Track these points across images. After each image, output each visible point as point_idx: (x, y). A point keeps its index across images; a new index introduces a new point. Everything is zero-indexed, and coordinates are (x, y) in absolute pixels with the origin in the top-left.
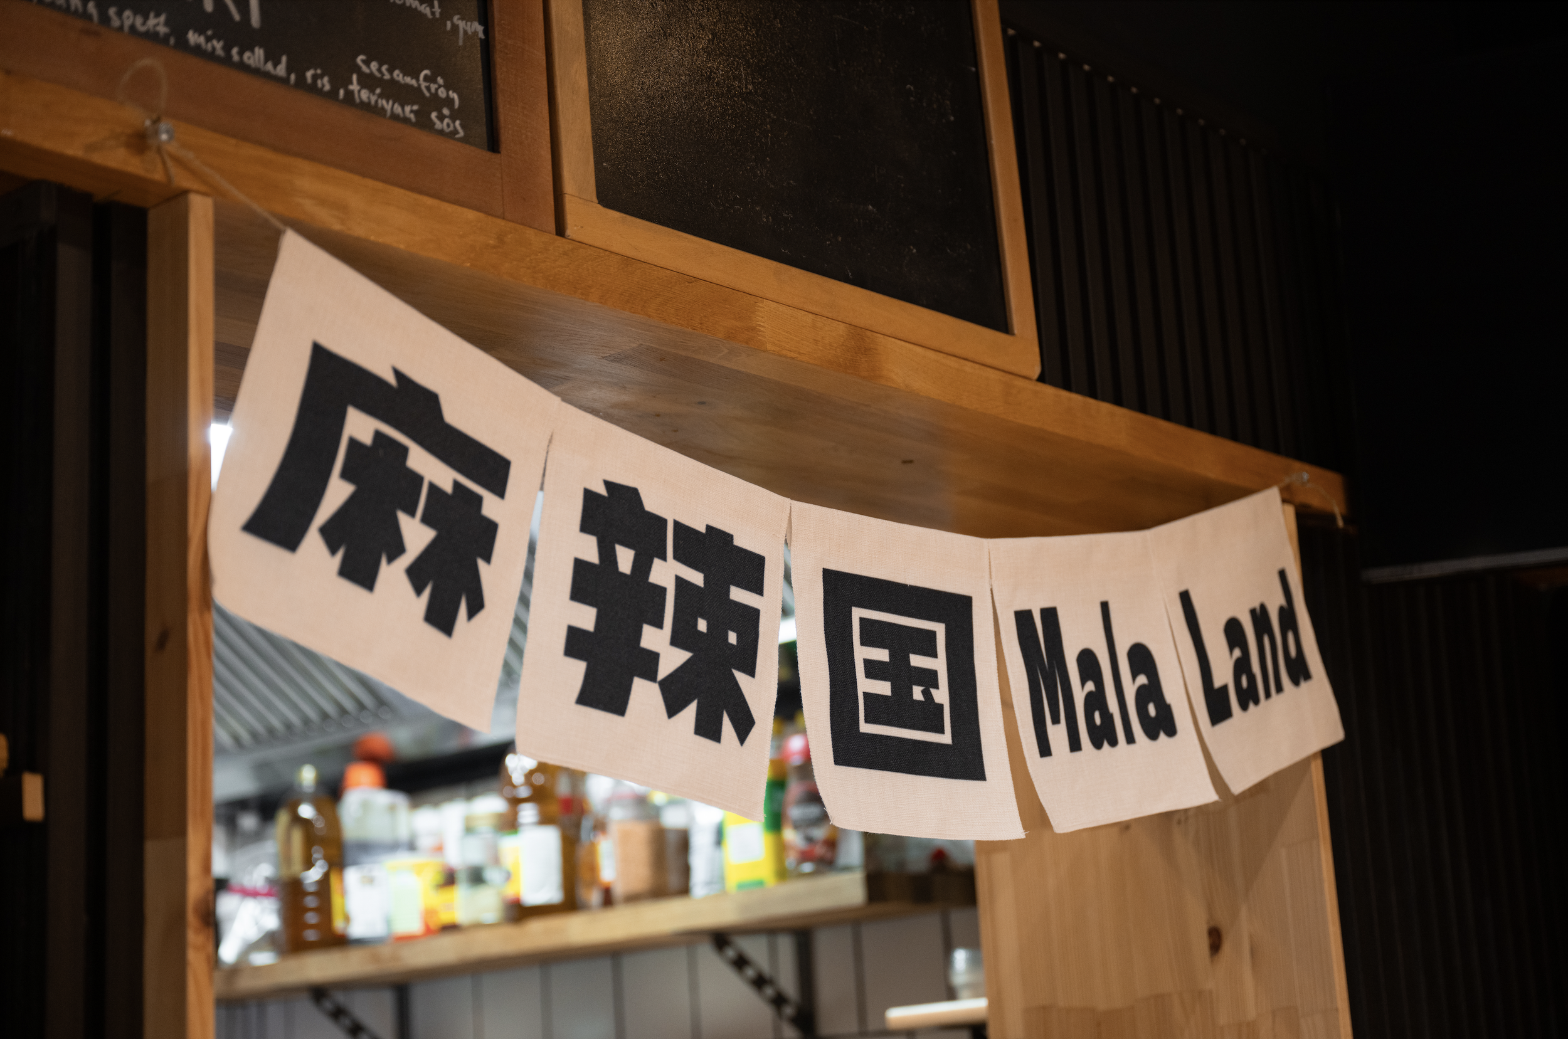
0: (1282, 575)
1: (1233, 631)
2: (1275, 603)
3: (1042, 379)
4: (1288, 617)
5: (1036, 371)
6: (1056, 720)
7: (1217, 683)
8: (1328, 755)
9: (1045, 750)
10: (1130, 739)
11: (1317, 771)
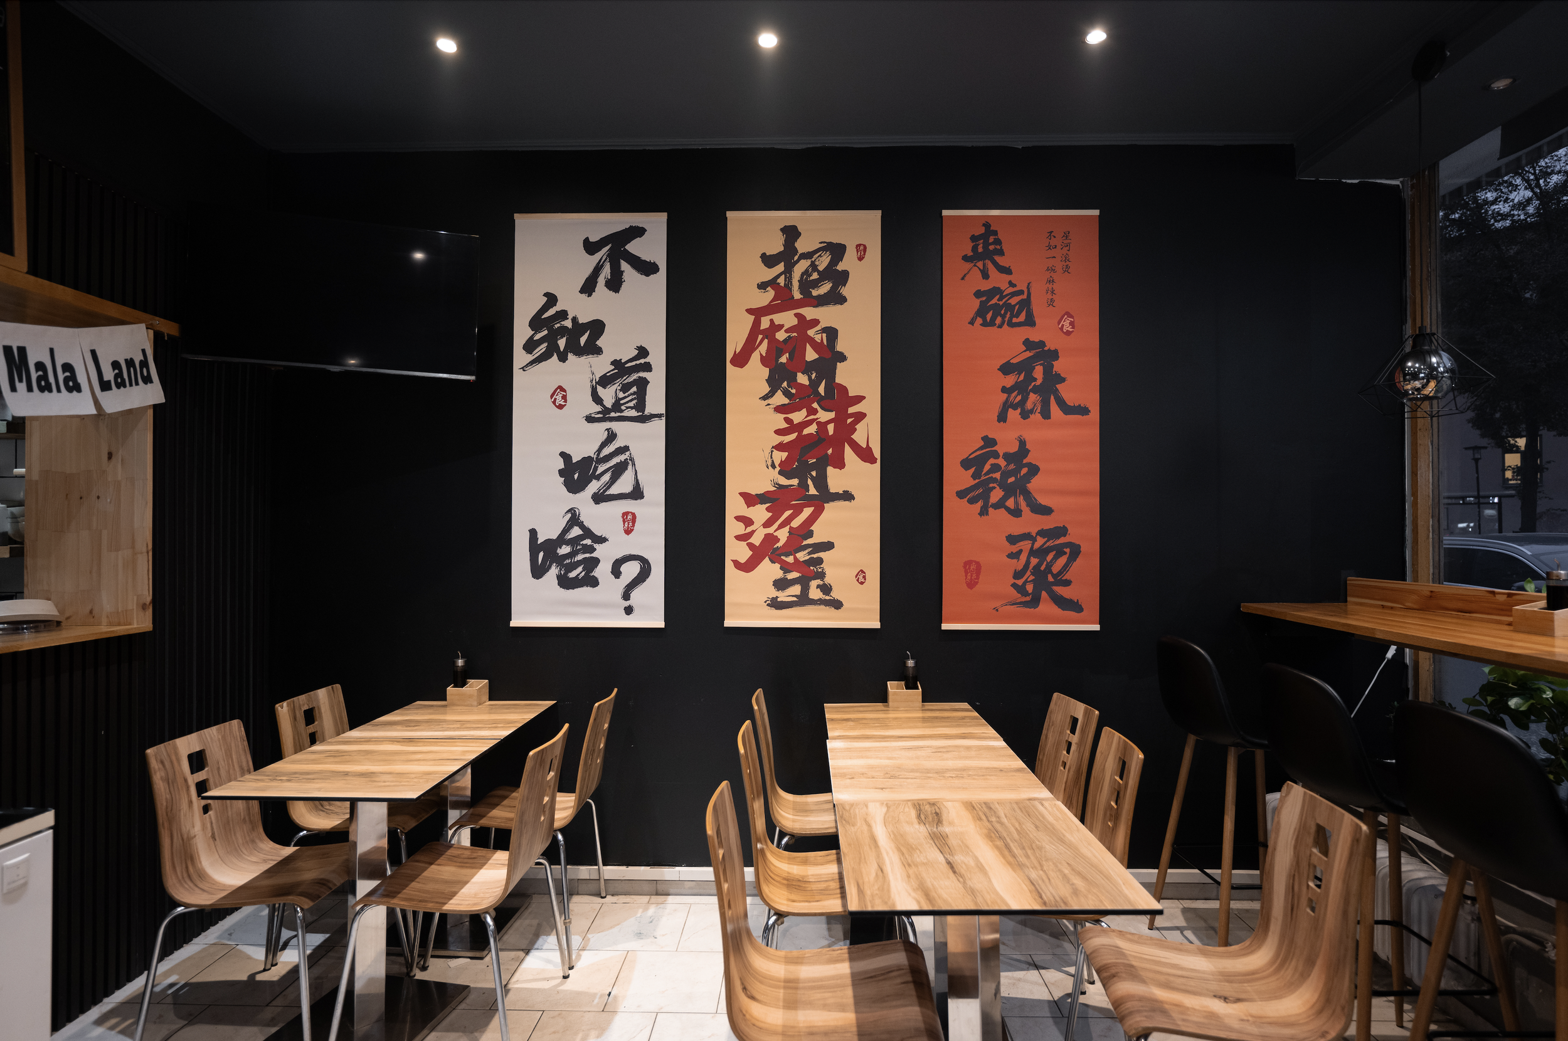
0: (144, 351)
1: (115, 365)
2: (138, 358)
3: (27, 273)
4: (144, 364)
5: (25, 270)
6: (21, 381)
7: (106, 378)
8: (155, 407)
9: (13, 389)
10: (59, 391)
11: (150, 412)
